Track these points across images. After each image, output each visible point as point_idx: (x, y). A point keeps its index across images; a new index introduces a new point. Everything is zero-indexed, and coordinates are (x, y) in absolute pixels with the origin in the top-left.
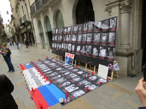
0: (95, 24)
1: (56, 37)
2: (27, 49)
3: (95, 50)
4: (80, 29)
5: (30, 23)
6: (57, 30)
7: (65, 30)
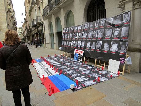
0: (107, 20)
1: (66, 35)
2: (37, 49)
3: (106, 45)
4: (91, 26)
5: (41, 25)
6: (67, 29)
7: (76, 28)
